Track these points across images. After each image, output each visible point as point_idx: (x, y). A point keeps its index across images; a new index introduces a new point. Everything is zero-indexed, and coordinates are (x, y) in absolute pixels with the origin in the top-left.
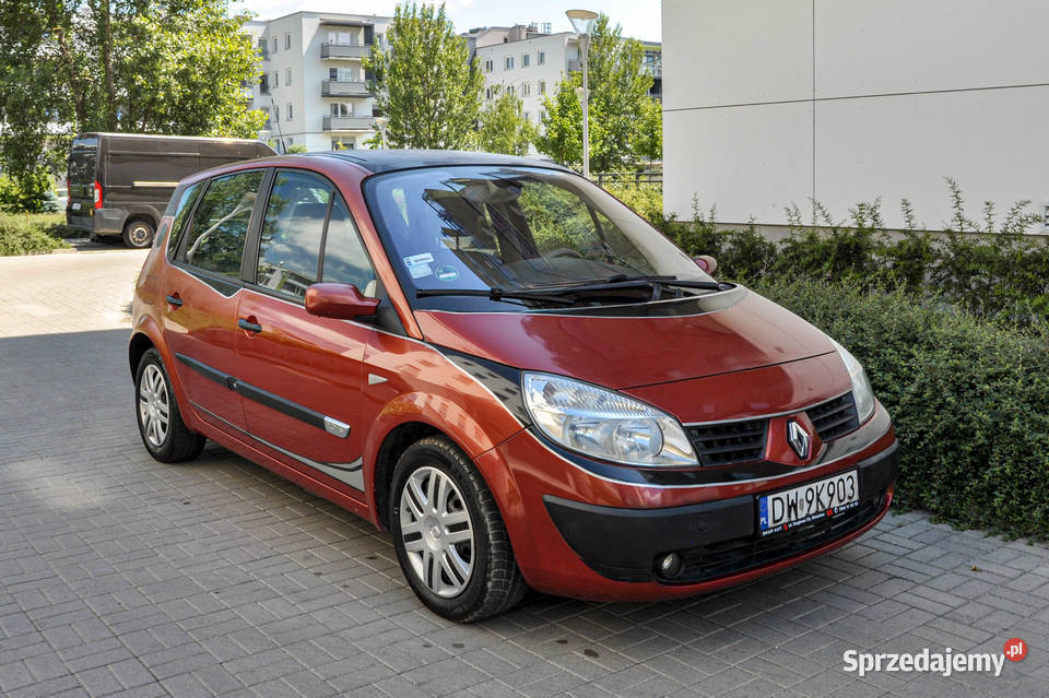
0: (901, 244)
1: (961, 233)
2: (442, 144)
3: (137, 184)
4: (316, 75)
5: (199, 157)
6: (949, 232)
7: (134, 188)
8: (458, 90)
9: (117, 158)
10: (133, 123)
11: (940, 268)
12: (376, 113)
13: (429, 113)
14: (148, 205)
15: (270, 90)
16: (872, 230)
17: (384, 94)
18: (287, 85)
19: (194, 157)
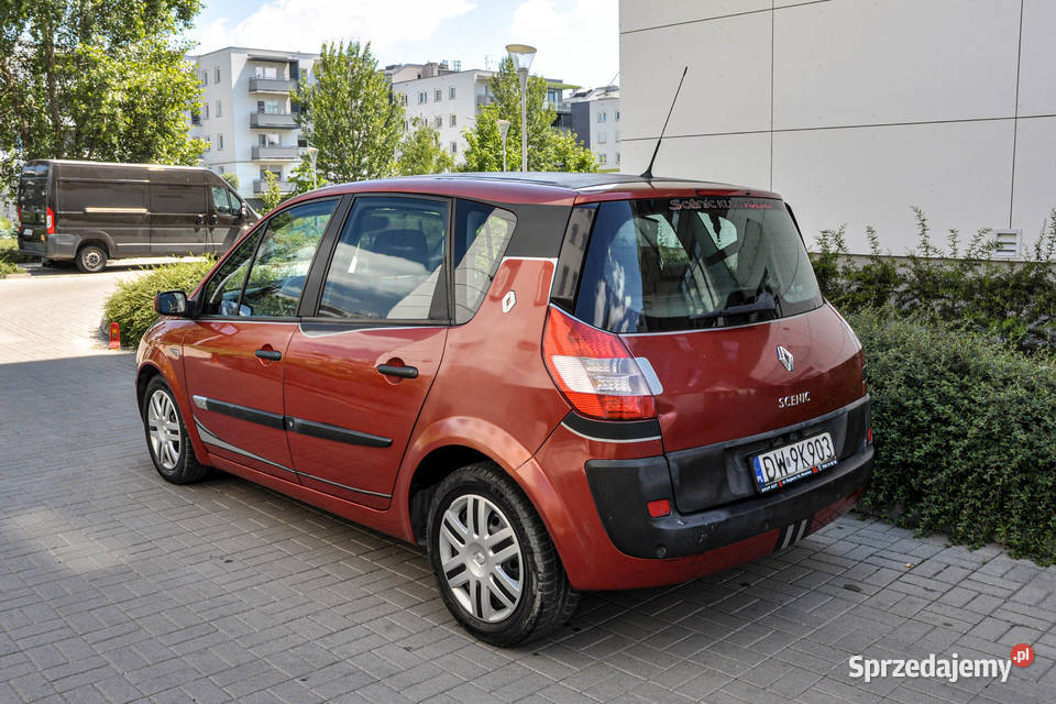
0: (867, 269)
1: (927, 259)
2: (365, 172)
3: (89, 210)
4: (244, 107)
5: (149, 184)
6: (913, 258)
7: (86, 214)
8: (380, 123)
9: (68, 185)
10: (79, 150)
11: (907, 292)
12: (302, 144)
13: (353, 142)
14: (100, 231)
15: (201, 121)
16: (836, 255)
17: (311, 126)
18: (218, 116)
19: (144, 184)
